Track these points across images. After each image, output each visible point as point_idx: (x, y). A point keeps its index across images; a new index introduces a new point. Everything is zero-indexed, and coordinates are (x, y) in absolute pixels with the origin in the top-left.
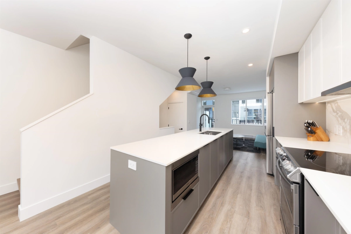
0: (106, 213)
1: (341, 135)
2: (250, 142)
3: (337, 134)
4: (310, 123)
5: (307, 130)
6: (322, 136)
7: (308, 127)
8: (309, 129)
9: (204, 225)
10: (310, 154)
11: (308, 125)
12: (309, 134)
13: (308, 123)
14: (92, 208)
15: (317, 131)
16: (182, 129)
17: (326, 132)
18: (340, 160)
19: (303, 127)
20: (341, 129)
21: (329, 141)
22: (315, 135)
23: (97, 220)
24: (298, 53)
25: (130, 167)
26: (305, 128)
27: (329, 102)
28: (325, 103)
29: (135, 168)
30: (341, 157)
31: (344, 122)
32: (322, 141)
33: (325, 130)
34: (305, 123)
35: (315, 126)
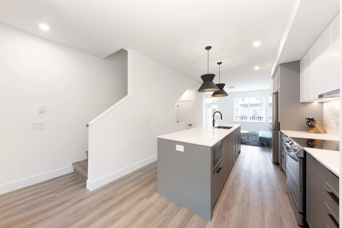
0: (151, 187)
1: (335, 128)
2: (253, 138)
3: (331, 127)
4: (310, 119)
5: (308, 125)
6: (320, 129)
7: (308, 122)
8: (310, 123)
9: (228, 196)
10: (310, 143)
11: (308, 120)
12: (309, 128)
13: (308, 119)
14: (138, 184)
15: (316, 125)
16: (191, 125)
17: (323, 126)
18: (334, 147)
19: (304, 122)
20: (335, 123)
21: (326, 132)
22: (314, 128)
23: (146, 191)
24: (299, 61)
25: (177, 149)
26: (306, 123)
27: (325, 102)
28: (322, 102)
29: (182, 150)
30: (335, 145)
31: (337, 118)
32: (320, 133)
33: (322, 124)
34: (306, 119)
35: (314, 121)
